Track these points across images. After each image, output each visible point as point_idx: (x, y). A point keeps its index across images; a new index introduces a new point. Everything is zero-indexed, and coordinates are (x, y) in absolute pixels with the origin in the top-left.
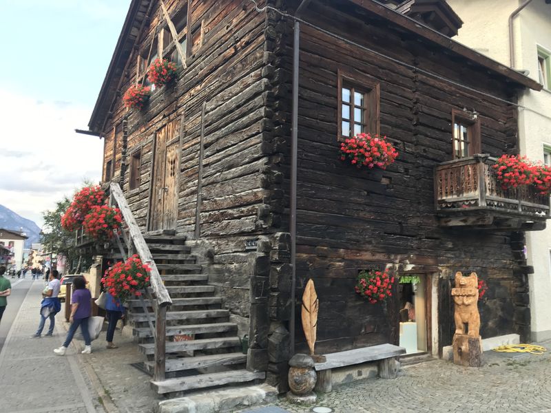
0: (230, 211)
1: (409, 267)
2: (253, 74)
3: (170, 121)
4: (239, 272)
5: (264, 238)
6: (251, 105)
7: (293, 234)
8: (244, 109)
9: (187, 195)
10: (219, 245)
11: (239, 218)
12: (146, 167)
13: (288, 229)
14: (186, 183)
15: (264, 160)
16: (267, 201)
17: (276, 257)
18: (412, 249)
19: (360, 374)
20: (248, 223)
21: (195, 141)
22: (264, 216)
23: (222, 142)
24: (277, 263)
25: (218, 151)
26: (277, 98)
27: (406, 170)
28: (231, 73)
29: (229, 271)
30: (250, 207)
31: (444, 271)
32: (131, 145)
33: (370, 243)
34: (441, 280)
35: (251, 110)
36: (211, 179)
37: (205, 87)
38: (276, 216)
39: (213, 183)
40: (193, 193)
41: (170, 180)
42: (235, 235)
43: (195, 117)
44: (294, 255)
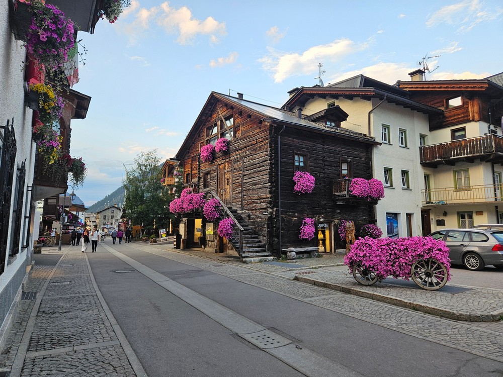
0: (256, 201)
1: (322, 220)
2: (264, 153)
3: (225, 162)
4: (261, 222)
5: (270, 210)
6: (264, 164)
7: (280, 209)
8: (261, 164)
9: (237, 193)
10: (252, 213)
11: (260, 203)
12: (214, 179)
13: (278, 207)
14: (236, 188)
15: (269, 184)
16: (271, 198)
17: (274, 216)
18: (322, 213)
19: (303, 256)
20: (264, 205)
21: (239, 173)
22: (270, 203)
23: (252, 175)
24: (275, 218)
25: (250, 178)
26: (273, 164)
27: (320, 184)
28: (255, 150)
29: (257, 222)
30: (264, 200)
31: (336, 221)
32: (202, 168)
33: (307, 211)
34: (335, 225)
35: (263, 166)
36: (248, 188)
37: (243, 152)
38: (273, 203)
39: (248, 190)
40: (239, 193)
41: (227, 187)
42: (258, 209)
43: (239, 163)
44: (280, 216)
